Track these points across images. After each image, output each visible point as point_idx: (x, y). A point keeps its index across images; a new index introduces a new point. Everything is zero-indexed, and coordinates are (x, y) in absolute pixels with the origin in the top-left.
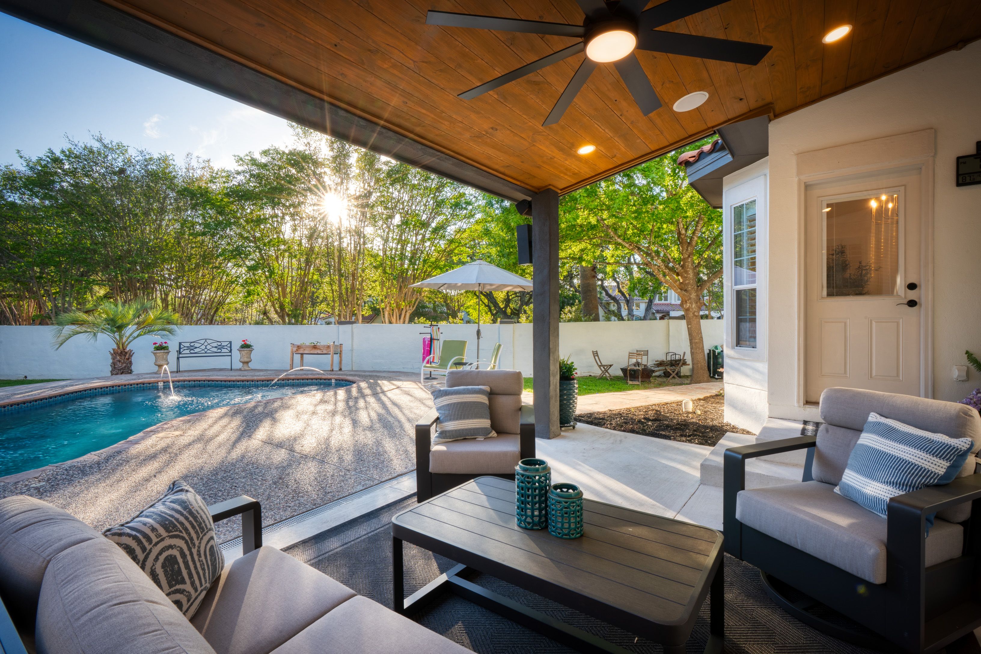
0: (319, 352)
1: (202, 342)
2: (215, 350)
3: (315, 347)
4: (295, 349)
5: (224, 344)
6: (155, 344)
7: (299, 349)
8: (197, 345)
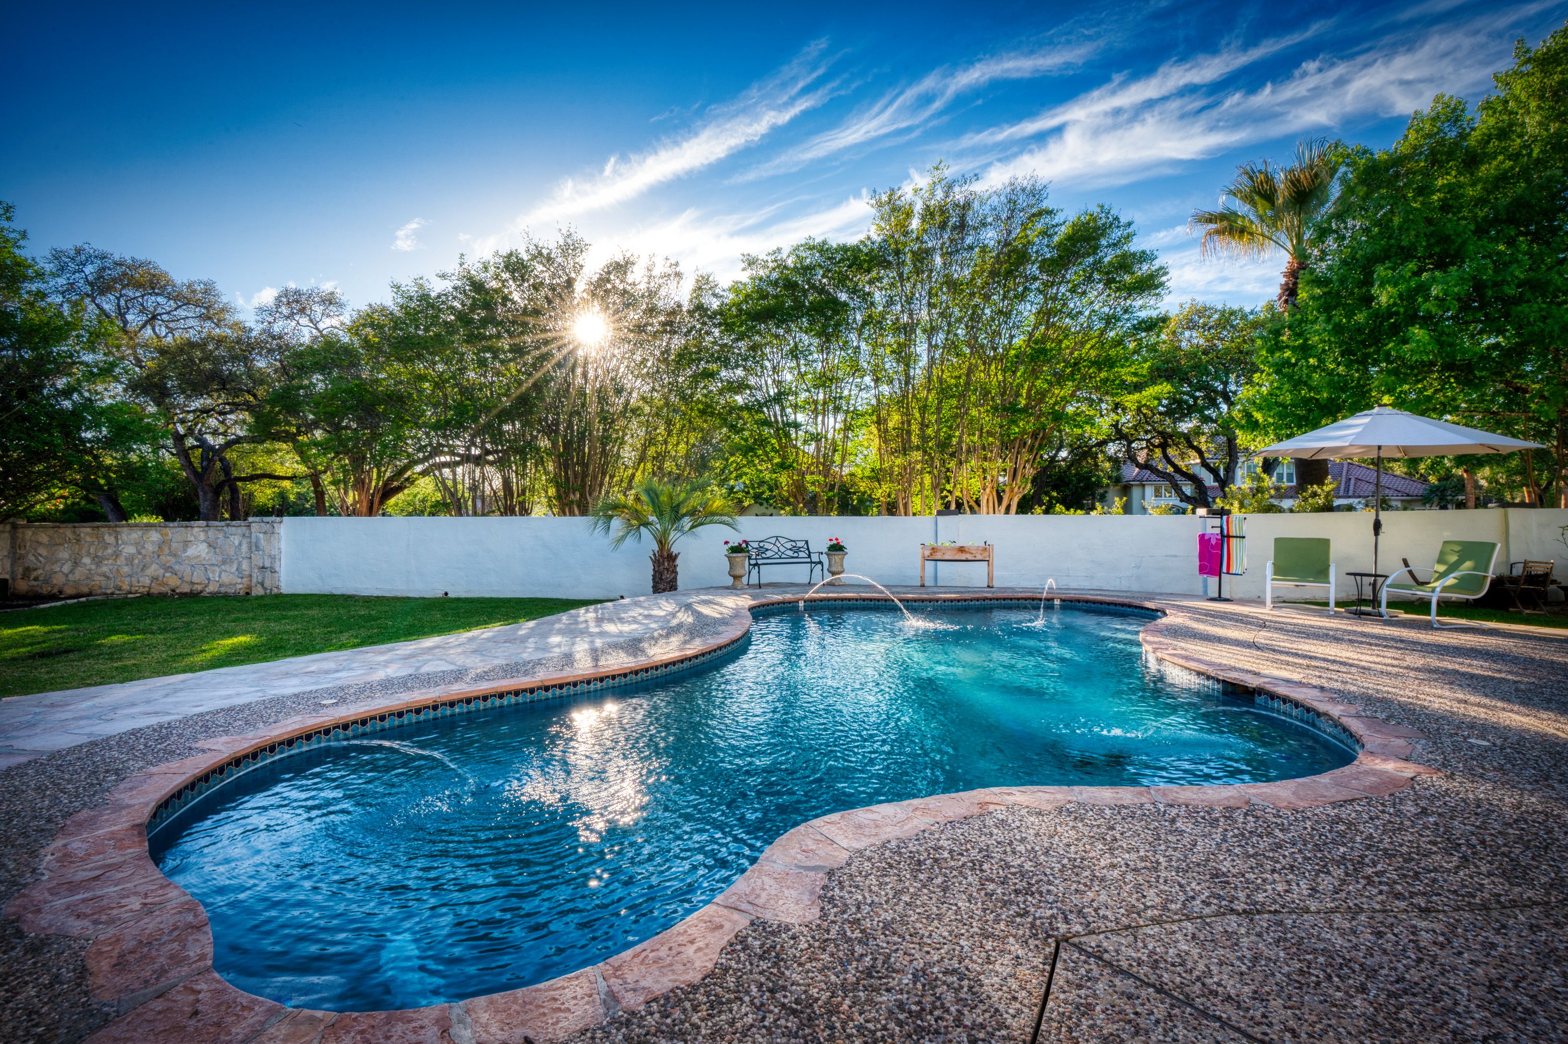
0: (970, 557)
1: (773, 540)
2: (790, 553)
3: (962, 550)
4: (927, 553)
5: (800, 544)
6: (726, 543)
7: (933, 555)
8: (767, 546)
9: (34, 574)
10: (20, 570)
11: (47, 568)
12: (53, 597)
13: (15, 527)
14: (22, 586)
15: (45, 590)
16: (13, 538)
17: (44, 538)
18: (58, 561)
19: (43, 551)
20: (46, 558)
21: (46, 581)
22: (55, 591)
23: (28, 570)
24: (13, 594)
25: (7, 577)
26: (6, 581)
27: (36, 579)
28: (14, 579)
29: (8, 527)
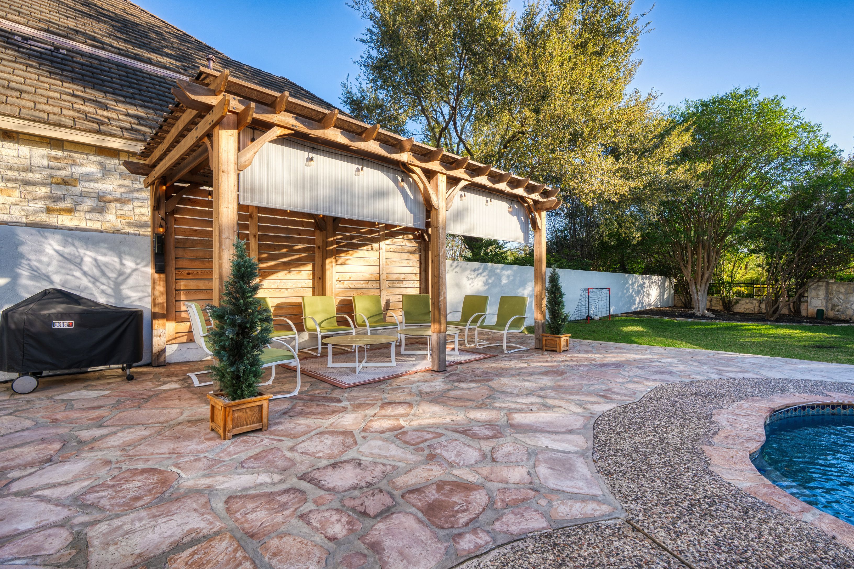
9: (837, 308)
10: (830, 306)
11: (844, 305)
12: (846, 321)
13: (828, 283)
14: (831, 314)
15: (843, 317)
16: (827, 289)
17: (842, 290)
18: (849, 302)
19: (842, 297)
20: (843, 300)
21: (843, 313)
22: (848, 318)
23: (834, 306)
24: (826, 318)
25: (824, 309)
26: (823, 310)
27: (838, 311)
28: (827, 310)
29: (825, 284)
